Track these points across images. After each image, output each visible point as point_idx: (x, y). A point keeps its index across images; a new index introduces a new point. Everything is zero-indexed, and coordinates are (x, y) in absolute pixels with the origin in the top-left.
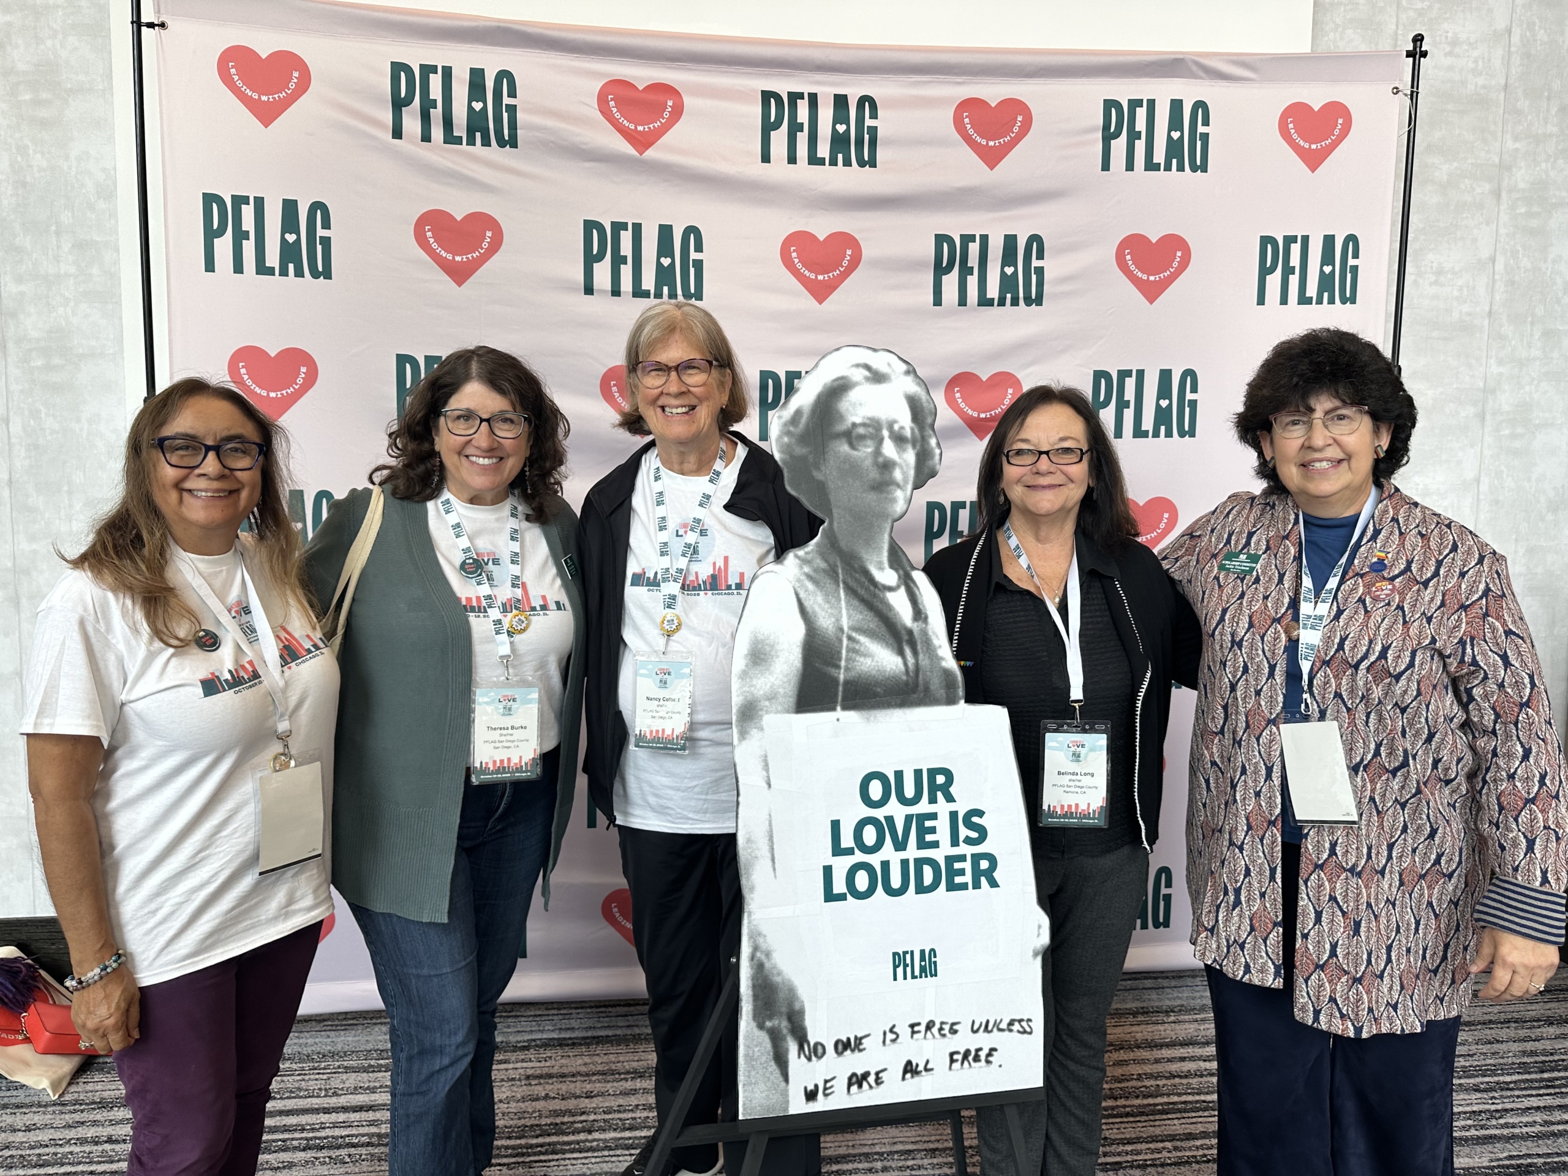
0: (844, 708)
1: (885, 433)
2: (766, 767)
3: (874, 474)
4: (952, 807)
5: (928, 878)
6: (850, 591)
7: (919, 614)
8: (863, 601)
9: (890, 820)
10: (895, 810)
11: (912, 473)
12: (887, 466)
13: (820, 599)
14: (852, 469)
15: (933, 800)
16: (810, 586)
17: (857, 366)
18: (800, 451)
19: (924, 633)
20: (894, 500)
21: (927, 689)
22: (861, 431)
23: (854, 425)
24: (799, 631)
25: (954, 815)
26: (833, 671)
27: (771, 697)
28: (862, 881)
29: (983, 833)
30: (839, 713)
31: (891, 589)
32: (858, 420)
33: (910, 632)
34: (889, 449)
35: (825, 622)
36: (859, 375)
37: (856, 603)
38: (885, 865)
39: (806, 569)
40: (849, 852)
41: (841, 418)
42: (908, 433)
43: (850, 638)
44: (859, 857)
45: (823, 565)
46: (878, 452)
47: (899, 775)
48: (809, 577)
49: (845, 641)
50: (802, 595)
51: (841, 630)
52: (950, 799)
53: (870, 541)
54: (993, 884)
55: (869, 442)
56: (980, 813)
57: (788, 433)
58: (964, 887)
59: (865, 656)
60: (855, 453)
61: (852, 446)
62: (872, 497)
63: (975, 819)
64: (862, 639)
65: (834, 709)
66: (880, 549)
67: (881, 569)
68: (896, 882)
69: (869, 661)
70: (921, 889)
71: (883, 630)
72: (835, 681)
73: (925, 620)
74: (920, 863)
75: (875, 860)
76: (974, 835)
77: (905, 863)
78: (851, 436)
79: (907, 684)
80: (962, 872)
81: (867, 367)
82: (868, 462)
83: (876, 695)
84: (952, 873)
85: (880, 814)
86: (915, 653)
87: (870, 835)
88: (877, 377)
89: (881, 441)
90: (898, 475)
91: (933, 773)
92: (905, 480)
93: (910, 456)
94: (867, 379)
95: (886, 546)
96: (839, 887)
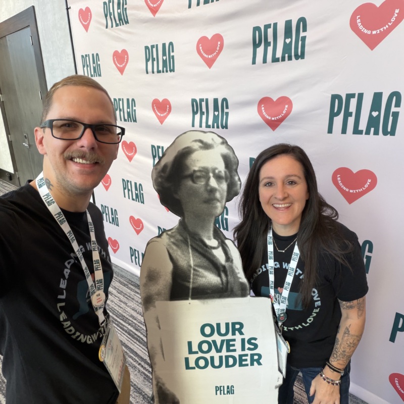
0: (193, 298)
1: (211, 175)
2: (158, 321)
3: (206, 195)
4: (242, 337)
5: (231, 361)
6: (194, 249)
7: (228, 258)
8: (200, 253)
9: (214, 342)
10: (217, 338)
11: (225, 194)
12: (212, 191)
13: (179, 253)
14: (194, 193)
15: (234, 334)
16: (175, 247)
17: (196, 141)
18: (167, 185)
19: (231, 267)
20: (216, 208)
21: (232, 291)
22: (198, 174)
23: (195, 171)
24: (170, 267)
25: (243, 340)
26: (187, 284)
27: (159, 294)
28: (202, 363)
29: (256, 346)
30: (190, 301)
31: (214, 248)
32: (196, 169)
33: (224, 267)
34: (213, 183)
35: (182, 263)
36: (196, 145)
37: (197, 254)
38: (212, 358)
39: (172, 240)
40: (196, 353)
41: (187, 168)
42: (223, 174)
43: (194, 270)
44: (200, 355)
45: (180, 238)
46: (207, 184)
47: (218, 325)
48: (174, 243)
49: (192, 271)
50: (171, 251)
51: (190, 266)
52: (241, 333)
53: (204, 227)
54: (259, 364)
55: (203, 180)
56: (255, 339)
57: (161, 177)
58: (247, 365)
59: (202, 277)
60: (195, 185)
61: (194, 182)
62: (205, 206)
63: (253, 341)
64: (200, 270)
65: (187, 299)
66: (209, 230)
67: (209, 239)
68: (217, 363)
69: (204, 279)
70: (227, 366)
71: (211, 266)
72: (188, 288)
73: (232, 261)
74: (227, 357)
75: (208, 356)
76: (252, 347)
77: (221, 358)
78: (193, 177)
79: (222, 288)
80: (246, 360)
81: (201, 141)
82: (202, 190)
83: (207, 293)
84: (241, 360)
85: (210, 339)
86: (226, 275)
87: (205, 347)
88: (206, 146)
89: (209, 179)
90: (218, 195)
91: (234, 324)
92: (222, 198)
93: (224, 186)
94: (201, 147)
95: (212, 229)
96: (192, 364)
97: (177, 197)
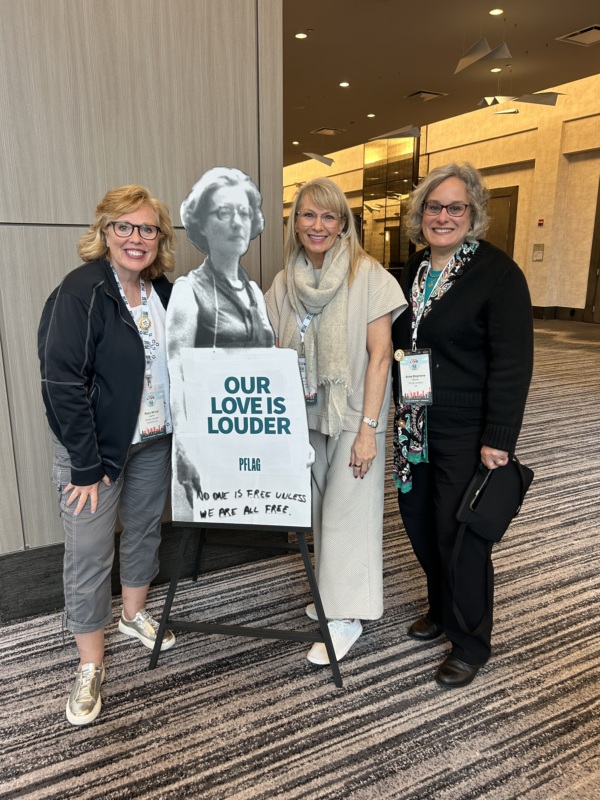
0: (217, 346)
1: (236, 211)
2: (182, 371)
3: (230, 232)
4: (269, 395)
5: (257, 426)
6: (219, 290)
7: (253, 303)
8: (225, 295)
9: (239, 399)
10: (241, 395)
11: (249, 231)
12: (236, 228)
13: (205, 294)
14: (220, 230)
15: (259, 392)
16: (200, 288)
17: (222, 177)
18: (194, 221)
19: (256, 312)
20: (240, 245)
21: (257, 339)
22: (224, 210)
23: (220, 208)
24: (195, 309)
25: (269, 400)
26: (212, 329)
27: (183, 340)
28: (226, 425)
29: (283, 409)
30: (215, 349)
31: (239, 290)
32: (222, 205)
33: (249, 312)
34: (238, 219)
35: (208, 305)
36: (222, 182)
37: (222, 296)
38: (236, 419)
39: (198, 279)
40: (220, 412)
41: (214, 204)
42: (247, 211)
43: (219, 313)
44: (224, 415)
45: (206, 277)
46: (232, 221)
47: (243, 379)
48: (200, 283)
49: (217, 315)
50: (197, 292)
51: (215, 309)
52: (267, 392)
53: (229, 266)
54: (288, 432)
55: (228, 216)
56: (282, 400)
57: (189, 212)
58: (274, 432)
59: (227, 322)
60: (220, 222)
61: (219, 218)
62: (229, 244)
63: (280, 402)
64: (226, 314)
65: (212, 347)
66: (233, 270)
67: (234, 280)
68: (241, 427)
69: (228, 325)
70: (253, 431)
71: (236, 310)
72: (213, 334)
73: (256, 306)
74: (253, 420)
75: (232, 417)
76: (279, 409)
77: (246, 419)
78: (219, 213)
79: (247, 336)
80: (273, 426)
81: (227, 178)
82: (227, 226)
83: (232, 341)
84: (268, 426)
85: (234, 396)
86: (251, 321)
87: (229, 406)
88: (232, 183)
89: (233, 215)
90: (242, 232)
91: (259, 379)
92: (246, 236)
93: (248, 223)
94: (226, 184)
95: (236, 269)
96: (215, 427)
97: (203, 233)
